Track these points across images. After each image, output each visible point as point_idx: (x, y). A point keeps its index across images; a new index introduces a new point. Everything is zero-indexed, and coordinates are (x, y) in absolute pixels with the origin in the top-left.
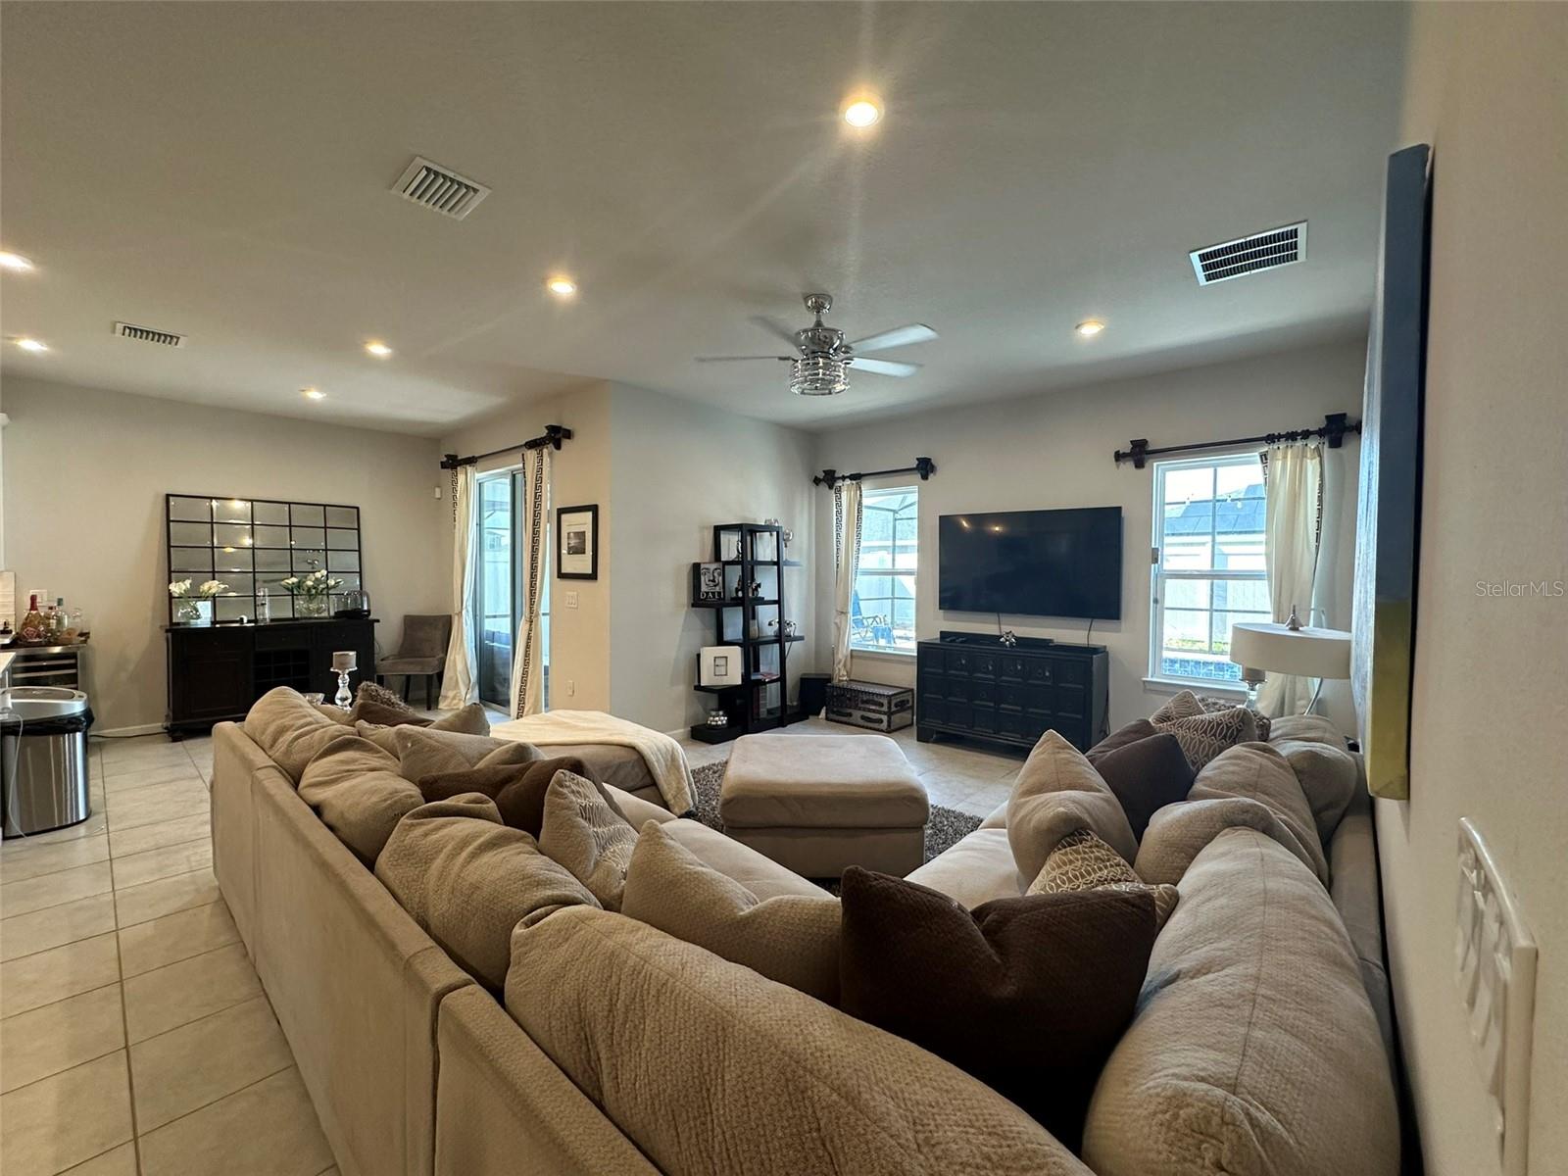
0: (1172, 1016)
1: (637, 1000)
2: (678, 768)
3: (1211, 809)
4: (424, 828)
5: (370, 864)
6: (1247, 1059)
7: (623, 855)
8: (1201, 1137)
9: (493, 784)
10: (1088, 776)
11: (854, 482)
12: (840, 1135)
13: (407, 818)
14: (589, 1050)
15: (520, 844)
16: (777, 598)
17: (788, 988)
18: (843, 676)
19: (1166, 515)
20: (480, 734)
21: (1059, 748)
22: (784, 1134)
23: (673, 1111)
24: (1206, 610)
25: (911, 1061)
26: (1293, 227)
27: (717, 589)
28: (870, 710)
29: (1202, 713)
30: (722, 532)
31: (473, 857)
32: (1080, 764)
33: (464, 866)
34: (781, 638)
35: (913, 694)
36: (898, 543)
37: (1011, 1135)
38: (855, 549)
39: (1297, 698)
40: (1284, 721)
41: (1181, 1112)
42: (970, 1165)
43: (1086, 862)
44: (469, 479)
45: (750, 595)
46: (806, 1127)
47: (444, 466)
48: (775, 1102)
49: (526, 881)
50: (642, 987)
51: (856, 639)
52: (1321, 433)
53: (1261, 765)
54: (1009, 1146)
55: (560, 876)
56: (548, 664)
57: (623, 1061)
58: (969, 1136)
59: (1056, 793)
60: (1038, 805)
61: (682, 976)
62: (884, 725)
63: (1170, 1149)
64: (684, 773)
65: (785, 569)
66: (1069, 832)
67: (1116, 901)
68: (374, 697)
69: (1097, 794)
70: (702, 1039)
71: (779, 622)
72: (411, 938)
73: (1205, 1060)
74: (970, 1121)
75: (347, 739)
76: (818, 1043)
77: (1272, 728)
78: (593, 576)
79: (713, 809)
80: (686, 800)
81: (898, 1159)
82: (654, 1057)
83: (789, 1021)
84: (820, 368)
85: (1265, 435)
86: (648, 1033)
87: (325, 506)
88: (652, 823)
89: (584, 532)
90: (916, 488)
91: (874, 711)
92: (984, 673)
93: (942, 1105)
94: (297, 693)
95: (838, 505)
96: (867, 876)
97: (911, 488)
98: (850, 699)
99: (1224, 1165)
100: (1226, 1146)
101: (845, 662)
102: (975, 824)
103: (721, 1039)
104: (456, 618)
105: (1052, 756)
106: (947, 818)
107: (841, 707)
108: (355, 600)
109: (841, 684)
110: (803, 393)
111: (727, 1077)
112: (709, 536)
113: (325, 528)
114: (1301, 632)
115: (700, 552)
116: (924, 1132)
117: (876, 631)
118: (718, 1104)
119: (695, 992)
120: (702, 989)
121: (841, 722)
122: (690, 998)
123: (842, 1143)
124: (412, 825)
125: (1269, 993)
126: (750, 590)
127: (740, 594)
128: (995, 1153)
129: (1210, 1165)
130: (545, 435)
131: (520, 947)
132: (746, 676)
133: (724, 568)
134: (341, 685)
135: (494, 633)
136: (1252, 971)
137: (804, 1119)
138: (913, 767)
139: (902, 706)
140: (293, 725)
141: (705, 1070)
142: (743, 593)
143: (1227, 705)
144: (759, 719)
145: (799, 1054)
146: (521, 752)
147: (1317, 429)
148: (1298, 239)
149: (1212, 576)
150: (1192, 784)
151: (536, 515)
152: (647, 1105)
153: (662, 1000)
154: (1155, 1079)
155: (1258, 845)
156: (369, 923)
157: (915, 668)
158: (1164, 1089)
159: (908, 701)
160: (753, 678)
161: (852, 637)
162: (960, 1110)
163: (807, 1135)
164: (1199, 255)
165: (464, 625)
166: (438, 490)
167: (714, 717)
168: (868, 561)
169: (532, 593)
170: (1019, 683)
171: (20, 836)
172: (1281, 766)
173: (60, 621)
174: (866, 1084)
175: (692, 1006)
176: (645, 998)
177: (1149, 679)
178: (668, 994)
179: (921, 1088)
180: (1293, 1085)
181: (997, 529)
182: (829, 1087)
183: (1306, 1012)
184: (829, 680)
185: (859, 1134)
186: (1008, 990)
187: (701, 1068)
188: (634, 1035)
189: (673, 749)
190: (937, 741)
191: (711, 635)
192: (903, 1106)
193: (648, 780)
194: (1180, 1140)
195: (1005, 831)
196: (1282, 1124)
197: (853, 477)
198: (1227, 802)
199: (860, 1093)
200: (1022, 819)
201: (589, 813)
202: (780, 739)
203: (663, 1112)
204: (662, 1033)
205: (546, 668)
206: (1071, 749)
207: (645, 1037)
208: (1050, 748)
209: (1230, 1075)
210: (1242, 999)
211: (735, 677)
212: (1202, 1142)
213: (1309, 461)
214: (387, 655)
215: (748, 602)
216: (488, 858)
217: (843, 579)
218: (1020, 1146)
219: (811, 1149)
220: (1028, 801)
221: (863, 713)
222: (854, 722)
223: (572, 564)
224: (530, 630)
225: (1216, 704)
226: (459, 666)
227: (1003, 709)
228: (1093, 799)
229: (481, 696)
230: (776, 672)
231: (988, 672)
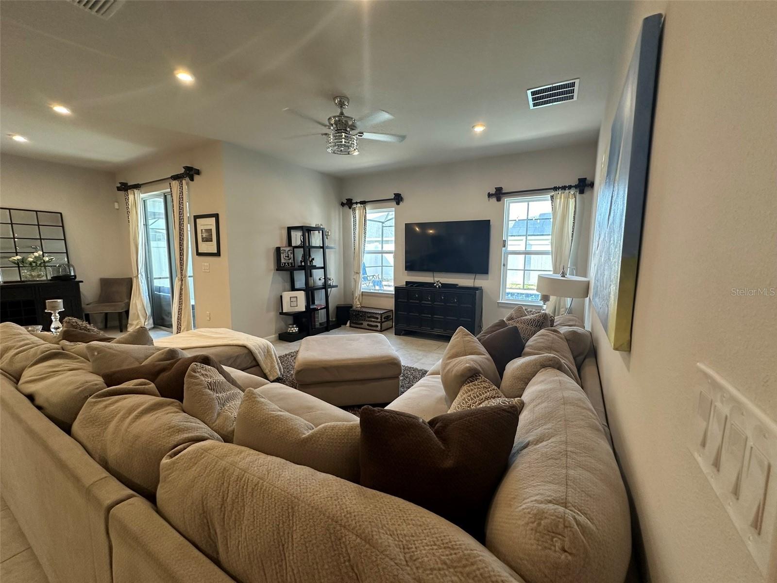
0: (529, 467)
1: (240, 496)
2: (271, 356)
3: (535, 360)
4: (105, 403)
5: (67, 428)
6: (568, 487)
7: (234, 409)
8: (553, 535)
9: (153, 373)
10: (479, 348)
11: (362, 205)
12: (362, 562)
13: (93, 398)
15: (169, 407)
16: (323, 266)
17: (330, 476)
18: (358, 305)
19: (508, 226)
20: (145, 345)
21: (465, 335)
22: (329, 566)
23: (262, 561)
24: (522, 270)
25: (400, 510)
26: (574, 81)
27: (290, 261)
28: (371, 321)
29: (526, 315)
30: (292, 231)
31: (137, 418)
32: (474, 342)
33: (130, 424)
34: (326, 286)
35: (393, 313)
36: (384, 239)
37: (456, 547)
38: (363, 240)
39: (561, 307)
40: (560, 318)
41: (542, 522)
42: (435, 569)
43: (479, 390)
44: (137, 197)
45: (309, 264)
46: (342, 560)
47: (119, 189)
48: (324, 548)
49: (171, 430)
50: (243, 487)
51: (364, 286)
52: (576, 187)
53: (553, 338)
54: (455, 554)
55: (194, 424)
56: (194, 304)
57: (230, 534)
58: (434, 551)
59: (465, 357)
60: (456, 364)
61: (267, 478)
62: (379, 328)
63: (537, 543)
64: (275, 358)
65: (327, 251)
66: (471, 376)
67: (500, 411)
68: (76, 326)
69: (483, 356)
70: (279, 515)
71: (325, 278)
72: (92, 472)
73: (550, 490)
74: (434, 542)
75: (54, 352)
76: (348, 509)
77: (555, 321)
78: (218, 254)
79: (292, 375)
80: (276, 372)
81: (396, 573)
82: (250, 529)
83: (331, 498)
84: (343, 138)
85: (553, 187)
86: (246, 515)
87: (37, 211)
88: (250, 390)
89: (211, 229)
90: (393, 209)
91: (374, 322)
92: (426, 301)
93: (418, 534)
94: (19, 326)
95: (355, 217)
96: (374, 410)
97: (391, 209)
98: (361, 316)
99: (566, 549)
100: (567, 539)
101: (359, 298)
102: (424, 373)
103: (291, 514)
104: (135, 279)
105: (462, 339)
106: (410, 371)
107: (357, 320)
108: (65, 269)
109: (357, 309)
110: (334, 153)
111: (294, 537)
112: (285, 232)
113: (39, 225)
114: (566, 277)
115: (281, 241)
116: (409, 553)
117: (374, 282)
118: (289, 553)
119: (275, 487)
120: (279, 485)
121: (357, 328)
122: (272, 492)
123: (363, 567)
124: (96, 402)
125: (572, 449)
126: (309, 262)
127: (303, 264)
128: (448, 559)
129: (559, 550)
130: (183, 172)
131: (166, 471)
132: (307, 307)
133: (293, 250)
134: (54, 320)
135: (160, 287)
136: (563, 439)
137: (341, 556)
138: (393, 348)
139: (387, 318)
140: (14, 346)
141: (281, 534)
142: (305, 263)
143: (536, 312)
144: (315, 328)
145: (337, 517)
146: (172, 354)
147: (574, 185)
148: (575, 88)
149: (525, 253)
150: (524, 349)
151: (181, 219)
152: (246, 559)
153: (255, 494)
154: (526, 503)
155: (557, 376)
156: (62, 465)
157: (394, 300)
158: (532, 510)
159: (390, 316)
160: (311, 307)
161: (362, 286)
162: (428, 536)
163: (343, 565)
164: (532, 92)
165: (140, 284)
166: (116, 204)
167: (291, 328)
168: (369, 247)
169: (182, 264)
170: (442, 305)
172: (561, 338)
174: (376, 530)
175: (273, 496)
176: (245, 494)
177: (500, 301)
178: (259, 490)
179: (407, 526)
180: (590, 497)
181: (431, 231)
182: (355, 534)
183: (590, 457)
184: (351, 307)
185: (373, 562)
186: (449, 463)
187: (279, 533)
188: (237, 518)
189: (268, 346)
190: (404, 335)
191: (288, 286)
192: (397, 539)
193: (254, 363)
194: (543, 537)
195: (440, 376)
196: (589, 520)
197: (362, 203)
198: (541, 356)
199: (372, 536)
200: (449, 370)
201: (213, 386)
202: (327, 338)
203: (256, 561)
204: (255, 515)
205: (193, 306)
206: (470, 334)
207: (245, 518)
208: (460, 335)
209: (562, 497)
210: (561, 454)
211: (301, 307)
212: (553, 537)
213: (570, 200)
214: (91, 301)
215: (308, 268)
216: (147, 418)
217: (358, 256)
218: (461, 554)
219: (346, 573)
220: (450, 362)
221: (368, 323)
222: (364, 327)
223: (204, 247)
224: (182, 285)
225: (531, 311)
226: (139, 307)
227: (435, 318)
228: (481, 359)
229: (154, 323)
230: (323, 304)
231: (428, 301)
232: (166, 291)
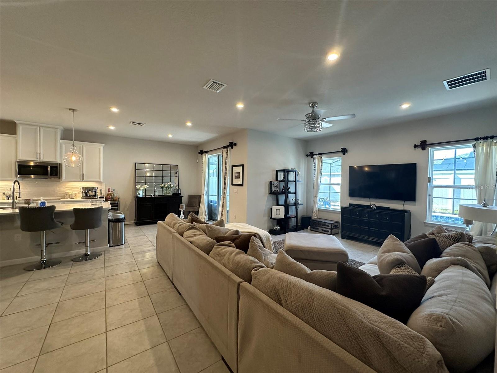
1: (288, 287)
2: (269, 241)
3: (446, 259)
4: (221, 248)
6: (451, 311)
9: (232, 239)
10: (404, 249)
11: (320, 156)
13: (215, 246)
14: (278, 296)
15: (244, 254)
16: (295, 192)
18: (316, 217)
19: (434, 163)
21: (394, 240)
23: (302, 309)
24: (452, 198)
26: (484, 70)
27: (277, 189)
28: (325, 228)
29: (446, 233)
30: (278, 172)
31: (236, 255)
32: (402, 245)
33: (234, 257)
34: (296, 204)
35: (339, 223)
36: (332, 174)
38: (320, 177)
40: (480, 237)
43: (404, 272)
44: (206, 157)
46: (336, 313)
47: (199, 153)
50: (289, 284)
51: (320, 205)
53: (467, 249)
55: (258, 261)
59: (394, 253)
60: (387, 256)
61: (298, 283)
62: (330, 232)
63: (429, 324)
64: (271, 243)
65: (298, 183)
66: (399, 263)
67: (415, 276)
68: (194, 217)
69: (408, 254)
70: (307, 295)
71: (296, 199)
72: (227, 271)
73: (439, 310)
75: (193, 227)
76: (336, 298)
77: (473, 239)
78: (242, 185)
82: (295, 298)
84: (314, 124)
85: (475, 138)
86: (293, 293)
87: (170, 165)
89: (240, 172)
90: (341, 157)
91: (326, 228)
92: (365, 218)
95: (315, 163)
97: (339, 157)
98: (318, 224)
99: (443, 326)
100: (443, 323)
101: (316, 212)
103: (312, 295)
104: (202, 196)
105: (392, 242)
106: (353, 262)
107: (315, 226)
108: (177, 190)
109: (315, 219)
110: (308, 131)
112: (275, 173)
113: (170, 171)
114: (488, 207)
115: (272, 178)
117: (325, 203)
118: (313, 307)
121: (315, 231)
123: (346, 316)
124: (217, 248)
125: (459, 300)
126: (287, 189)
127: (284, 191)
128: (384, 321)
129: (439, 326)
130: (228, 144)
131: (255, 275)
132: (285, 216)
133: (279, 183)
134: (181, 213)
135: (212, 200)
136: (456, 296)
137: (336, 311)
139: (336, 227)
140: (177, 223)
141: (309, 301)
142: (285, 190)
143: (456, 231)
144: (289, 229)
145: (332, 299)
146: (237, 232)
148: (486, 74)
149: (453, 187)
150: (442, 253)
151: (226, 167)
152: (295, 307)
153: (295, 287)
155: (462, 270)
157: (340, 215)
159: (338, 226)
160: (288, 216)
161: (318, 205)
164: (447, 82)
165: (204, 198)
166: (197, 160)
167: (276, 227)
168: (323, 180)
169: (224, 189)
170: (377, 221)
171: (113, 246)
172: (474, 250)
173: (114, 194)
176: (290, 286)
177: (427, 222)
180: (464, 317)
181: (367, 169)
182: (341, 306)
184: (311, 218)
185: (350, 315)
186: (384, 293)
188: (289, 294)
189: (268, 235)
190: (347, 239)
191: (275, 203)
192: (360, 311)
194: (431, 322)
195: (376, 264)
196: (458, 321)
197: (319, 154)
199: (349, 307)
200: (384, 259)
201: (260, 248)
202: (299, 234)
203: (300, 309)
204: (297, 294)
205: (228, 211)
206: (399, 240)
208: (390, 241)
210: (452, 301)
211: (282, 216)
212: (437, 322)
213: (493, 146)
215: (286, 192)
216: (239, 256)
217: (316, 187)
219: (338, 317)
220: (384, 255)
221: (322, 228)
222: (319, 231)
223: (236, 181)
224: (224, 200)
225: (451, 230)
226: (203, 210)
227: (371, 229)
228: (407, 256)
229: (209, 218)
230: (294, 214)
231: (366, 217)
232: (215, 202)
